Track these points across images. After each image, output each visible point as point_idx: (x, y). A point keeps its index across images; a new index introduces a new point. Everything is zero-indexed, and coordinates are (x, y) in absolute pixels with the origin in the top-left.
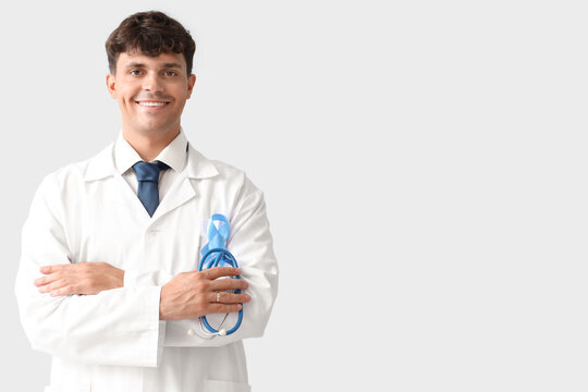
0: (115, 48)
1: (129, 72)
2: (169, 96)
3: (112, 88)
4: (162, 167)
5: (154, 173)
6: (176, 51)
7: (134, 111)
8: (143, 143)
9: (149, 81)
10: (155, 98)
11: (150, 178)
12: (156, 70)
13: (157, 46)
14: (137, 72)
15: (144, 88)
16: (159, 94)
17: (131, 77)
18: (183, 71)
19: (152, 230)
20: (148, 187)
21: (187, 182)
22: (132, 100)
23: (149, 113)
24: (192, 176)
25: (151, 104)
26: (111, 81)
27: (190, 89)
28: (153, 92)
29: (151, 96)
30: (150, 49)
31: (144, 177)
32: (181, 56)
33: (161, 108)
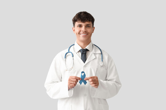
0: (75, 21)
1: (78, 27)
2: (88, 32)
3: (74, 31)
4: (87, 50)
5: (85, 52)
6: (90, 21)
7: (79, 36)
8: (82, 44)
9: (83, 29)
10: (85, 33)
11: (84, 53)
12: (84, 26)
13: (85, 20)
14: (80, 26)
15: (82, 30)
16: (85, 32)
17: (78, 28)
18: (91, 26)
19: (85, 66)
20: (83, 55)
21: (93, 54)
22: (79, 33)
23: (83, 37)
24: (94, 53)
25: (83, 34)
26: (74, 29)
27: (93, 30)
28: (84, 31)
29: (84, 32)
30: (83, 20)
31: (82, 52)
32: (91, 22)
33: (86, 35)
